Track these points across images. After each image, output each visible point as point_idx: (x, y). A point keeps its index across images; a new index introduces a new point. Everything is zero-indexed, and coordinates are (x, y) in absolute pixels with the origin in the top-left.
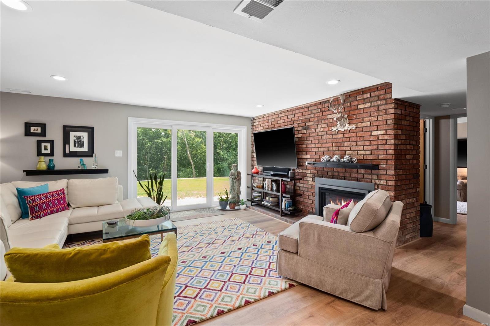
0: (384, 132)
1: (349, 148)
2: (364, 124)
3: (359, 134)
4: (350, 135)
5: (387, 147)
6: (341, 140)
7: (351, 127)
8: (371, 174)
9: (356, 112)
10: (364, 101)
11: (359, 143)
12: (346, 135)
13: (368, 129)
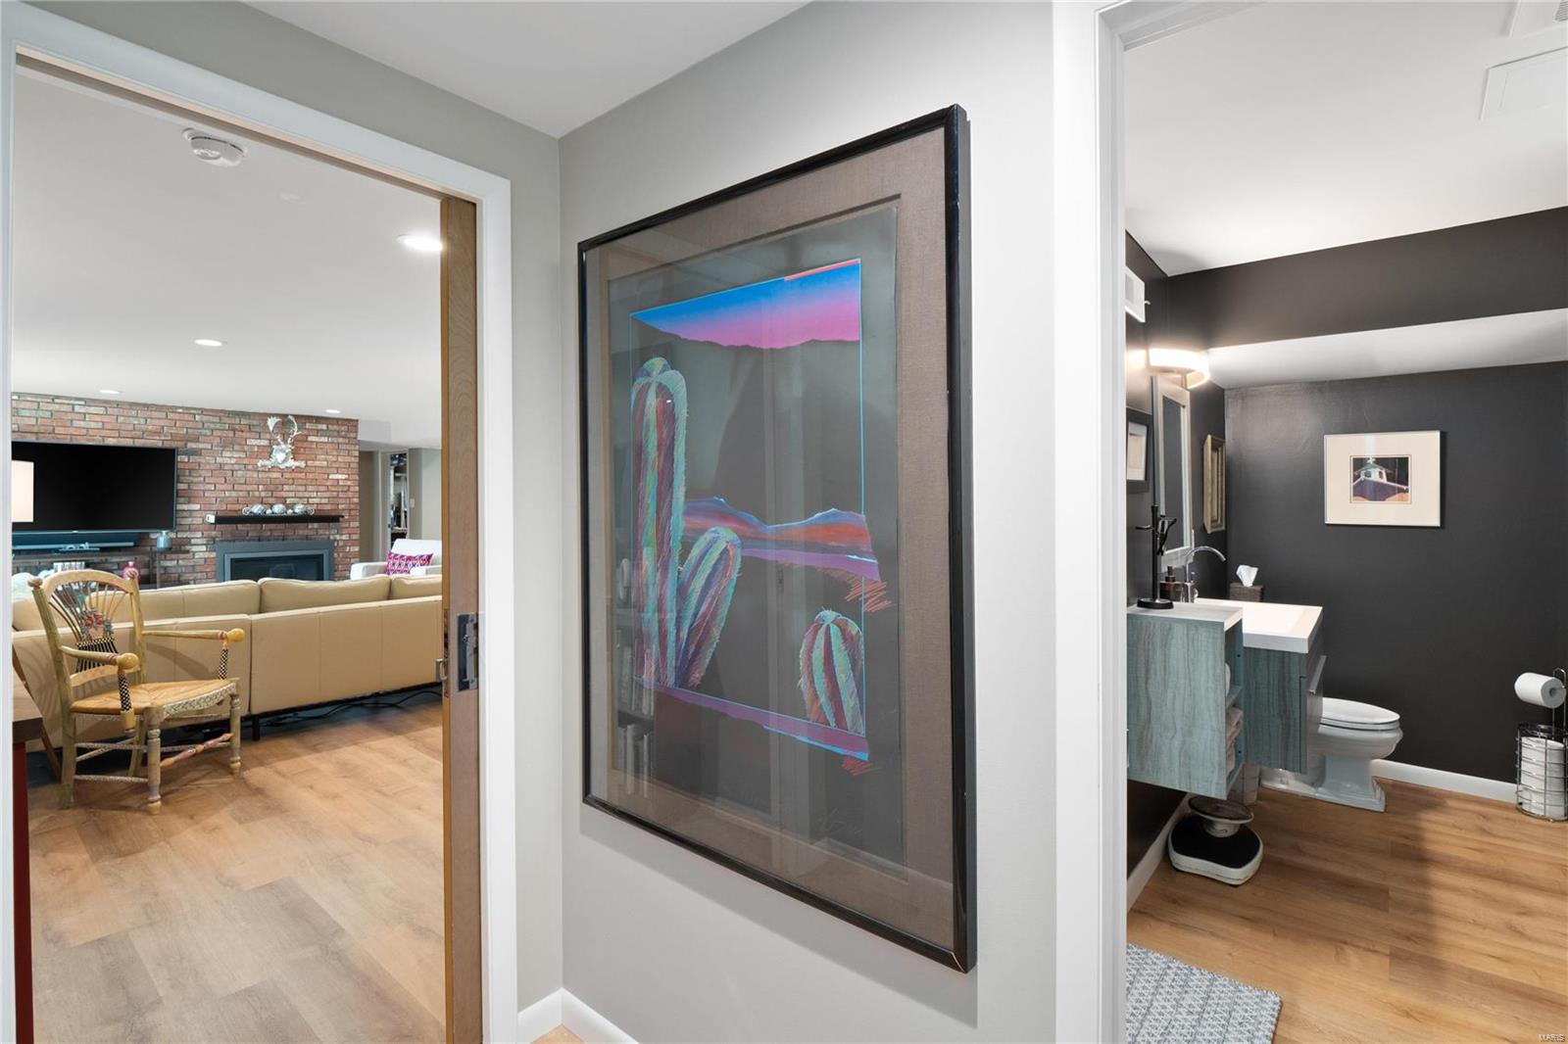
0: (347, 476)
1: (291, 494)
2: (317, 463)
3: (310, 476)
4: (293, 475)
5: (350, 494)
6: (277, 481)
7: (297, 464)
8: (329, 529)
9: (305, 445)
10: (318, 432)
11: (310, 488)
12: (287, 475)
13: (323, 471)
